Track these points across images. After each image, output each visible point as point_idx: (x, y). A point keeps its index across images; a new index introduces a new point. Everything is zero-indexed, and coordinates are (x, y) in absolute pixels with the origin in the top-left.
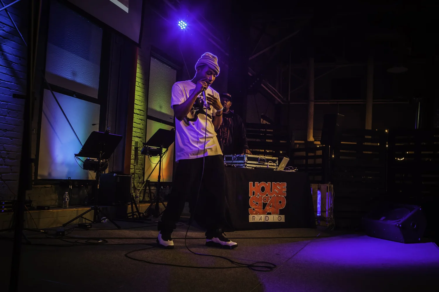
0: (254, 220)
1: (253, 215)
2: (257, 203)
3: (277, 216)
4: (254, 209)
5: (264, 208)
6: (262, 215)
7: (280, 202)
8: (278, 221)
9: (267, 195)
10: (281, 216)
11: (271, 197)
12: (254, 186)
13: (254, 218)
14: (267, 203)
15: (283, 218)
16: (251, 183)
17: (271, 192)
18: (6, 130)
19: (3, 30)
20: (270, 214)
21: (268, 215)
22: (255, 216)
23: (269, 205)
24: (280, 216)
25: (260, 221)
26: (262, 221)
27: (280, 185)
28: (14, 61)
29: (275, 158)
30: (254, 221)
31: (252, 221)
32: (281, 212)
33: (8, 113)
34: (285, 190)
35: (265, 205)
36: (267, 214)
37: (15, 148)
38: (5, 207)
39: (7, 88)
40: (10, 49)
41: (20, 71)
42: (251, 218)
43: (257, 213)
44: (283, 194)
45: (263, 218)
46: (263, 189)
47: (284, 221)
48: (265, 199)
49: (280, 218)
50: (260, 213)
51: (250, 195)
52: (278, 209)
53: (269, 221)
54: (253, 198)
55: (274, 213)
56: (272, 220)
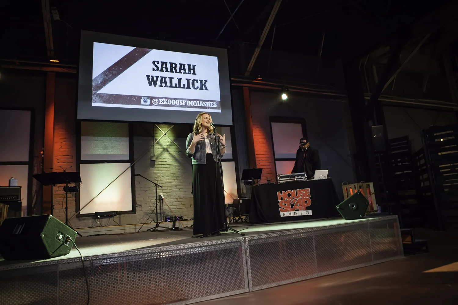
1: (284, 212)
2: (286, 205)
3: (305, 211)
4: (284, 209)
5: (292, 207)
6: (291, 212)
7: (306, 202)
8: (306, 215)
9: (293, 198)
10: (309, 211)
11: (297, 199)
12: (281, 194)
13: (284, 214)
14: (294, 204)
15: (310, 213)
16: (279, 193)
17: (297, 195)
18: (176, 186)
19: (168, 143)
20: (298, 210)
21: (296, 212)
22: (285, 212)
23: (296, 205)
24: (307, 211)
25: (290, 215)
26: (292, 215)
27: (304, 191)
28: (175, 155)
29: (303, 173)
30: (284, 216)
31: (283, 216)
32: (308, 209)
33: (176, 178)
34: (309, 194)
35: (292, 205)
37: (182, 193)
38: (169, 220)
39: (174, 167)
40: (172, 150)
41: (179, 158)
42: (282, 215)
43: (286, 211)
44: (308, 196)
45: (292, 214)
46: (289, 195)
47: (311, 214)
48: (292, 201)
49: (308, 213)
50: (289, 211)
51: (279, 200)
52: (304, 206)
53: (297, 215)
54: (282, 202)
55: (301, 209)
56: (300, 215)
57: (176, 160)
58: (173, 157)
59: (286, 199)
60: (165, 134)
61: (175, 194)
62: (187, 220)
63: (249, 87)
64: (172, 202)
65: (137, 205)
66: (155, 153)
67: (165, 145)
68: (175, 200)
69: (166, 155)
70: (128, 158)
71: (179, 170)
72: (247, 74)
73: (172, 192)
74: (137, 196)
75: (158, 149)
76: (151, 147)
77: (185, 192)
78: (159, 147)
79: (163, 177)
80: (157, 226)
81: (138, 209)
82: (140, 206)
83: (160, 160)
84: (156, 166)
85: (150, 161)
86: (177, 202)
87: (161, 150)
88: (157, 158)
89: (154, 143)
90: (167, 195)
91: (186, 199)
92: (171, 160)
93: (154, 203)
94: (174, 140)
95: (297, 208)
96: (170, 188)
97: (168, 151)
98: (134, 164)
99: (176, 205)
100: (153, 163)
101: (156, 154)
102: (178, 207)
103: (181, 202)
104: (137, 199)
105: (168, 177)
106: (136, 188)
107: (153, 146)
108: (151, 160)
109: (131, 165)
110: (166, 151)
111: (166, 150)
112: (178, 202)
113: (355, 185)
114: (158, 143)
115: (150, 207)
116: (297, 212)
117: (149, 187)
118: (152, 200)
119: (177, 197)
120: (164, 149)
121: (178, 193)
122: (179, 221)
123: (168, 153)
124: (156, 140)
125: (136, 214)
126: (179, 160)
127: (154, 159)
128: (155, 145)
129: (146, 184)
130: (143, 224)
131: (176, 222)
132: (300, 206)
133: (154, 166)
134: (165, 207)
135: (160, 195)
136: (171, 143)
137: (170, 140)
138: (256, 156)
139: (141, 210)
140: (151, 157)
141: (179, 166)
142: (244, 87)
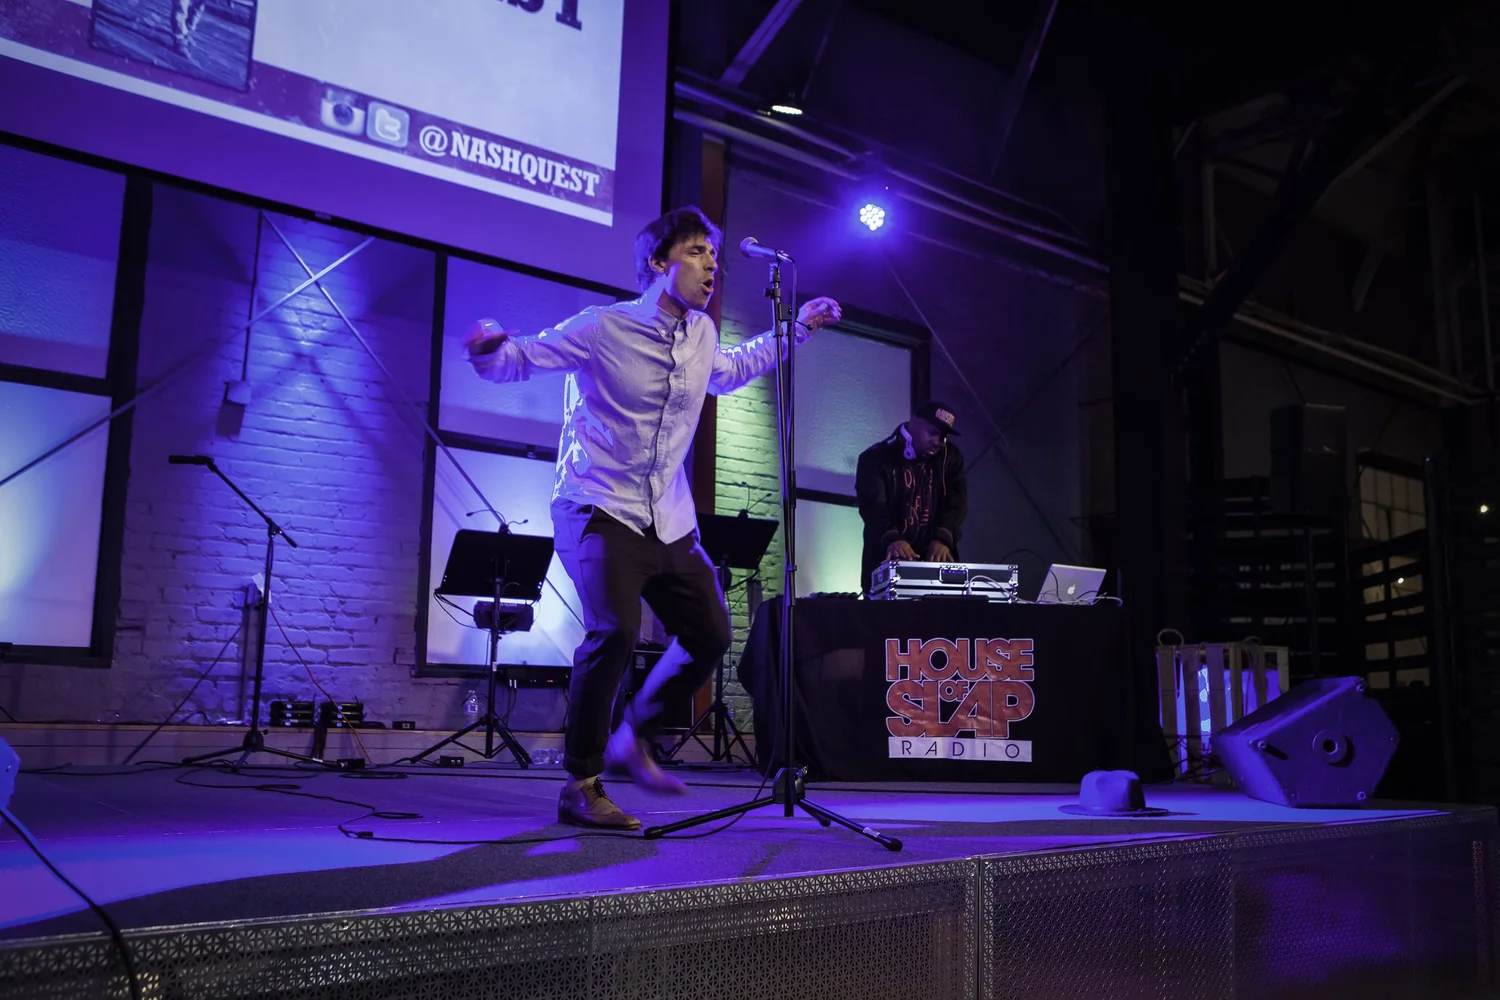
0: (906, 751)
1: (905, 738)
2: (919, 702)
3: (1002, 744)
5: (945, 718)
6: (939, 741)
7: (1012, 700)
8: (1007, 759)
9: (956, 677)
10: (1018, 743)
11: (972, 684)
12: (904, 649)
13: (907, 745)
14: (957, 704)
15: (1024, 751)
16: (892, 643)
17: (973, 666)
18: (336, 549)
19: (323, 329)
20: (971, 735)
21: (961, 740)
22: (912, 739)
23: (967, 708)
24: (1011, 742)
25: (931, 756)
26: (940, 755)
27: (1006, 647)
28: (348, 393)
29: (1004, 567)
30: (907, 755)
31: (902, 756)
32: (1017, 732)
33: (340, 510)
34: (1028, 663)
35: (947, 709)
36: (958, 737)
37: (362, 590)
38: (294, 716)
39: (335, 454)
40: (340, 366)
41: (367, 413)
42: (896, 748)
43: (918, 732)
44: (1022, 675)
45: (940, 748)
46: (939, 660)
47: (1029, 759)
48: (949, 691)
49: (1012, 751)
50: (929, 733)
51: (889, 678)
52: (1002, 720)
53: (966, 756)
54: (901, 687)
55: (989, 732)
56: (979, 756)
57: (352, 419)
58: (339, 401)
59: (925, 675)
60: (317, 283)
61: (327, 591)
62: (380, 726)
63: (729, 139)
64: (307, 629)
65: (119, 624)
66: (250, 367)
67: (307, 337)
68: (323, 618)
69: (303, 387)
70: (100, 372)
71: (361, 470)
72: (733, 76)
73: (311, 577)
74: (126, 574)
75: (266, 349)
76: (233, 331)
77: (375, 584)
78: (273, 341)
79: (274, 497)
80: (252, 743)
81: (124, 641)
82: (137, 628)
83: (272, 406)
84: (245, 434)
85: (218, 402)
86: (333, 632)
87: (282, 357)
88: (258, 394)
89: (250, 318)
90: (286, 587)
91: (376, 621)
92: (326, 415)
93: (212, 623)
94: (356, 321)
95: (972, 725)
96: (305, 558)
97: (316, 371)
98: (132, 410)
99: (325, 648)
100: (231, 419)
101: (258, 372)
102: (335, 655)
103: (351, 631)
104: (127, 591)
105: (302, 498)
106: (127, 533)
107: (245, 333)
108: (226, 401)
109: (114, 407)
110: (309, 368)
111: (304, 361)
112: (337, 629)
113: (1225, 651)
114: (273, 320)
115: (191, 639)
116: (966, 742)
117: (199, 539)
118: (203, 604)
119: (332, 603)
120: (299, 355)
121: (341, 588)
122: (345, 726)
123: (320, 376)
124: (263, 303)
125: (109, 666)
126: (370, 421)
127: (242, 396)
128: (257, 326)
129: (182, 520)
130: (155, 727)
131: (329, 730)
132: (979, 717)
133: (237, 432)
134: (271, 651)
135: (255, 586)
136: (339, 332)
137: (340, 316)
138: (719, 462)
139: (142, 654)
140: (229, 386)
141: (360, 453)
142: (706, 136)
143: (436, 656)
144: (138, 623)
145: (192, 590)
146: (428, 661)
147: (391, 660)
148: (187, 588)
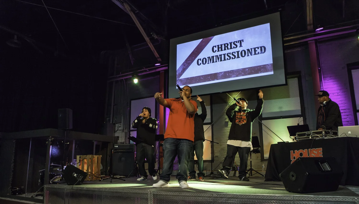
17: (309, 156)
27: (316, 151)
46: (301, 155)
51: (291, 159)
63: (315, 40)
65: (214, 156)
72: (310, 28)
74: (214, 149)
81: (215, 159)
108: (225, 122)
109: (212, 126)
117: (224, 143)
125: (213, 162)
129: (222, 140)
133: (228, 126)
139: (218, 160)
142: (309, 42)
143: (266, 158)
144: (217, 156)
145: (224, 151)
146: (264, 158)
147: (257, 159)
148: (223, 150)
